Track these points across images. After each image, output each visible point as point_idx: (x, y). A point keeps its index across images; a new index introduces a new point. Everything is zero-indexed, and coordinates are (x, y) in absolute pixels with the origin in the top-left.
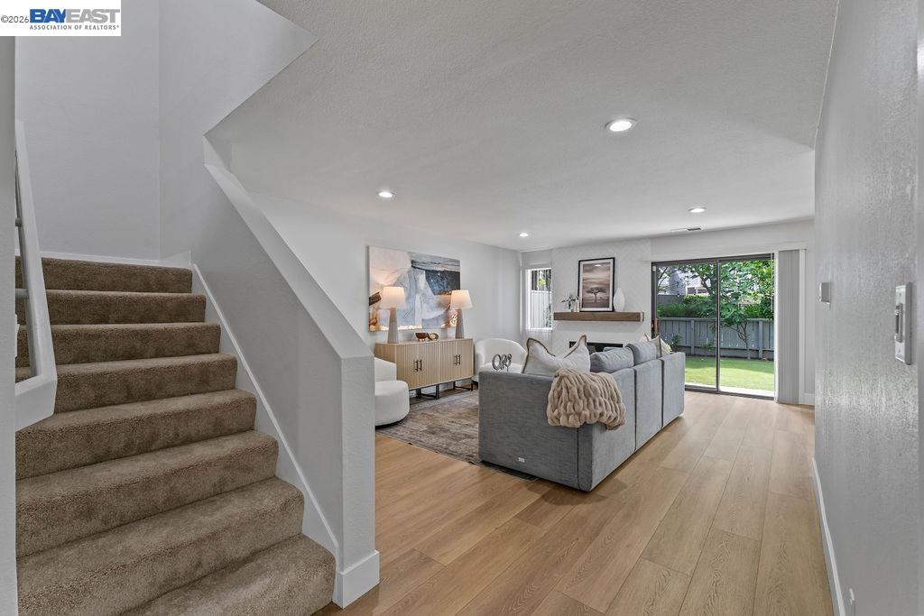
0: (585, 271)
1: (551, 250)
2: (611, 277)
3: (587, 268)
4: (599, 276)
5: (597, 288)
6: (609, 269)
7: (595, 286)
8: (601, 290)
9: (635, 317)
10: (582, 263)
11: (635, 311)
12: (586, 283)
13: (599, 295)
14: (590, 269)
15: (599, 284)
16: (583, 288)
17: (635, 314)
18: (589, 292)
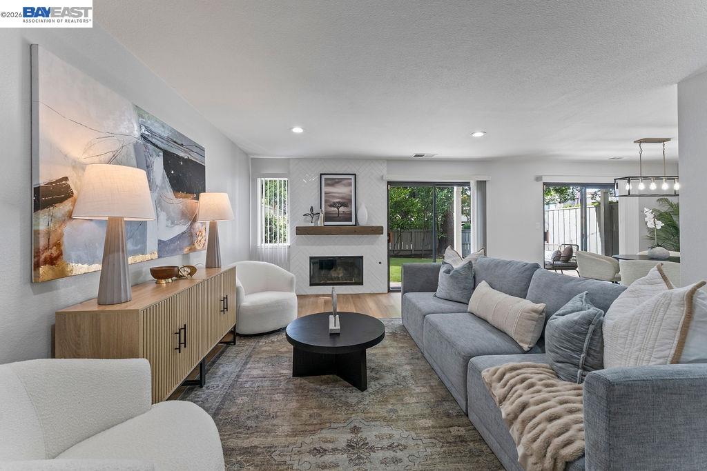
0: (327, 185)
1: (289, 159)
2: (353, 192)
3: (329, 182)
4: (340, 191)
5: (339, 203)
6: (350, 185)
7: (338, 200)
8: (343, 205)
9: (377, 231)
10: (323, 177)
11: (378, 225)
12: (329, 197)
13: (342, 209)
14: (333, 183)
15: (342, 198)
16: (326, 201)
17: (378, 227)
18: (331, 206)
